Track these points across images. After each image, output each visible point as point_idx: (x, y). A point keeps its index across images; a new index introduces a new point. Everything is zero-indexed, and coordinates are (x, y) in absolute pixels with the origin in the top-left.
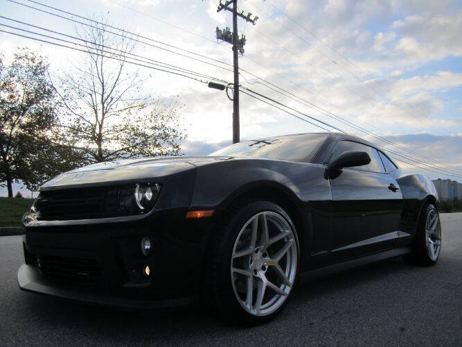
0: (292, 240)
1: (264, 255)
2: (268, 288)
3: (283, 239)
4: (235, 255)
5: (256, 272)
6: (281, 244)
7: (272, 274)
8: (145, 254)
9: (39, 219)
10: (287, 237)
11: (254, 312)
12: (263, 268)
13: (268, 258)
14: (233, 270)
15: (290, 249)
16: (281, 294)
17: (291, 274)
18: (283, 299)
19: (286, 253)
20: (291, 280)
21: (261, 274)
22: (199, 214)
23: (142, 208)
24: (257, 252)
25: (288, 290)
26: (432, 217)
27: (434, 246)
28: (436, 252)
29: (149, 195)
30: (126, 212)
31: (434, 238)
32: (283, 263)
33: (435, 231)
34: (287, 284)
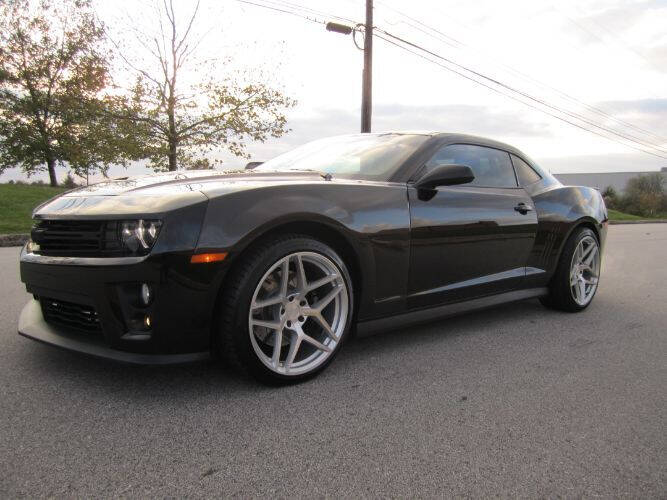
0: (342, 286)
1: (302, 304)
2: (304, 343)
3: (330, 283)
4: (255, 305)
5: (289, 324)
6: (327, 289)
7: (311, 327)
8: (146, 302)
9: (35, 252)
10: (335, 281)
11: (281, 370)
12: (301, 319)
13: (307, 307)
14: (252, 322)
15: (339, 295)
16: (323, 350)
17: (338, 327)
18: (325, 356)
19: (334, 300)
20: (339, 334)
21: (297, 327)
22: (208, 258)
23: (146, 247)
24: (291, 299)
25: (333, 345)
26: (586, 245)
27: (587, 285)
28: (587, 294)
29: (152, 231)
30: (127, 253)
31: (587, 274)
32: (328, 313)
33: (591, 266)
34: (332, 338)
